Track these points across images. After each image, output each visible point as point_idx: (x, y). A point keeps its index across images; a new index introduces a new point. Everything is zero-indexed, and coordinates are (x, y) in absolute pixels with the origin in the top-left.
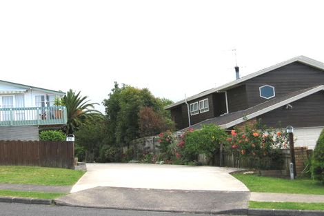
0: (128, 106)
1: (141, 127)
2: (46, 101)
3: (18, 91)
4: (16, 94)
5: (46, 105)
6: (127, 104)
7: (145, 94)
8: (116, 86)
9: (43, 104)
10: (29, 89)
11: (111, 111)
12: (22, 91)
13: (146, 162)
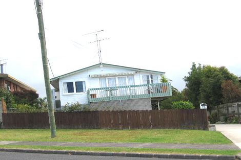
0: (211, 80)
1: (225, 96)
2: (150, 80)
3: (130, 73)
4: (128, 75)
5: (151, 83)
6: (210, 79)
7: (223, 71)
8: (194, 66)
9: (148, 82)
10: (138, 71)
11: (192, 85)
12: (133, 72)
13: (235, 123)
